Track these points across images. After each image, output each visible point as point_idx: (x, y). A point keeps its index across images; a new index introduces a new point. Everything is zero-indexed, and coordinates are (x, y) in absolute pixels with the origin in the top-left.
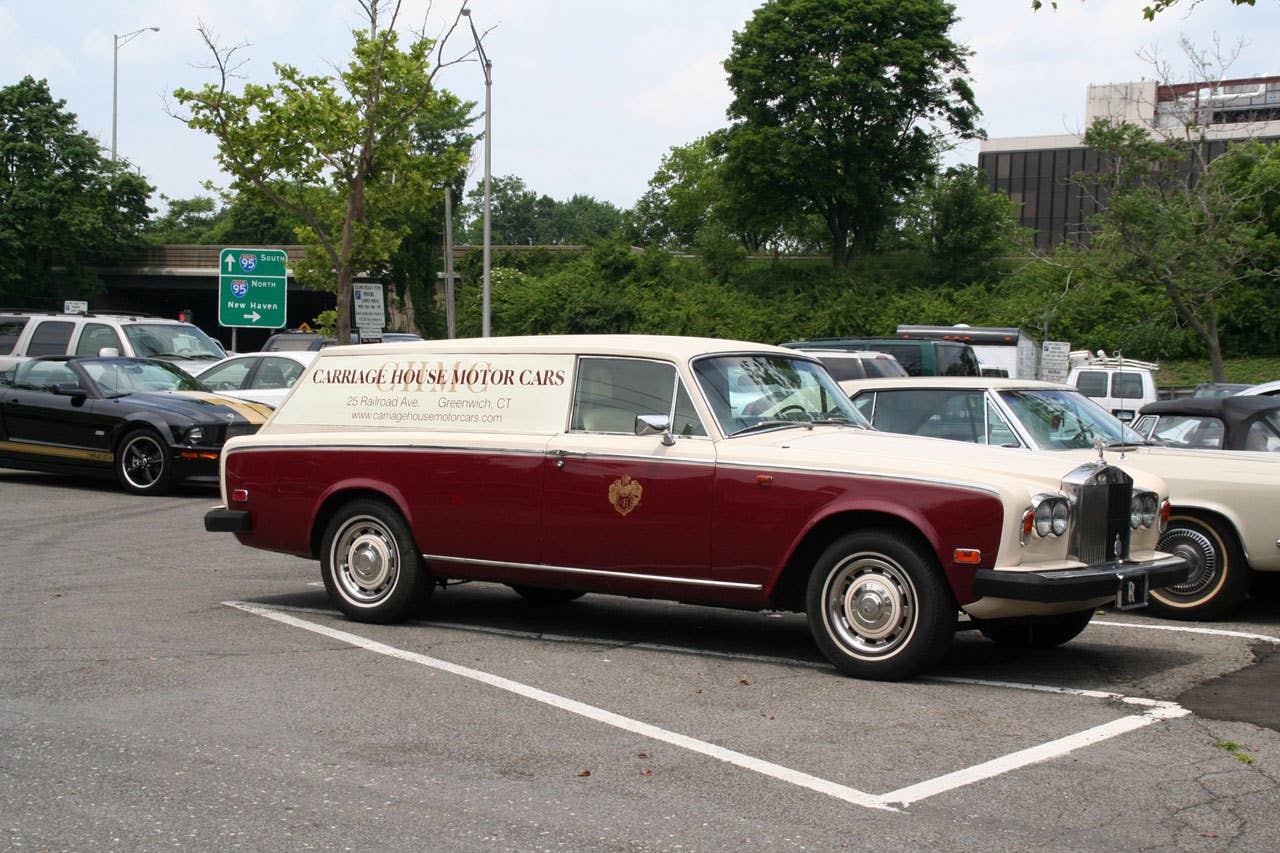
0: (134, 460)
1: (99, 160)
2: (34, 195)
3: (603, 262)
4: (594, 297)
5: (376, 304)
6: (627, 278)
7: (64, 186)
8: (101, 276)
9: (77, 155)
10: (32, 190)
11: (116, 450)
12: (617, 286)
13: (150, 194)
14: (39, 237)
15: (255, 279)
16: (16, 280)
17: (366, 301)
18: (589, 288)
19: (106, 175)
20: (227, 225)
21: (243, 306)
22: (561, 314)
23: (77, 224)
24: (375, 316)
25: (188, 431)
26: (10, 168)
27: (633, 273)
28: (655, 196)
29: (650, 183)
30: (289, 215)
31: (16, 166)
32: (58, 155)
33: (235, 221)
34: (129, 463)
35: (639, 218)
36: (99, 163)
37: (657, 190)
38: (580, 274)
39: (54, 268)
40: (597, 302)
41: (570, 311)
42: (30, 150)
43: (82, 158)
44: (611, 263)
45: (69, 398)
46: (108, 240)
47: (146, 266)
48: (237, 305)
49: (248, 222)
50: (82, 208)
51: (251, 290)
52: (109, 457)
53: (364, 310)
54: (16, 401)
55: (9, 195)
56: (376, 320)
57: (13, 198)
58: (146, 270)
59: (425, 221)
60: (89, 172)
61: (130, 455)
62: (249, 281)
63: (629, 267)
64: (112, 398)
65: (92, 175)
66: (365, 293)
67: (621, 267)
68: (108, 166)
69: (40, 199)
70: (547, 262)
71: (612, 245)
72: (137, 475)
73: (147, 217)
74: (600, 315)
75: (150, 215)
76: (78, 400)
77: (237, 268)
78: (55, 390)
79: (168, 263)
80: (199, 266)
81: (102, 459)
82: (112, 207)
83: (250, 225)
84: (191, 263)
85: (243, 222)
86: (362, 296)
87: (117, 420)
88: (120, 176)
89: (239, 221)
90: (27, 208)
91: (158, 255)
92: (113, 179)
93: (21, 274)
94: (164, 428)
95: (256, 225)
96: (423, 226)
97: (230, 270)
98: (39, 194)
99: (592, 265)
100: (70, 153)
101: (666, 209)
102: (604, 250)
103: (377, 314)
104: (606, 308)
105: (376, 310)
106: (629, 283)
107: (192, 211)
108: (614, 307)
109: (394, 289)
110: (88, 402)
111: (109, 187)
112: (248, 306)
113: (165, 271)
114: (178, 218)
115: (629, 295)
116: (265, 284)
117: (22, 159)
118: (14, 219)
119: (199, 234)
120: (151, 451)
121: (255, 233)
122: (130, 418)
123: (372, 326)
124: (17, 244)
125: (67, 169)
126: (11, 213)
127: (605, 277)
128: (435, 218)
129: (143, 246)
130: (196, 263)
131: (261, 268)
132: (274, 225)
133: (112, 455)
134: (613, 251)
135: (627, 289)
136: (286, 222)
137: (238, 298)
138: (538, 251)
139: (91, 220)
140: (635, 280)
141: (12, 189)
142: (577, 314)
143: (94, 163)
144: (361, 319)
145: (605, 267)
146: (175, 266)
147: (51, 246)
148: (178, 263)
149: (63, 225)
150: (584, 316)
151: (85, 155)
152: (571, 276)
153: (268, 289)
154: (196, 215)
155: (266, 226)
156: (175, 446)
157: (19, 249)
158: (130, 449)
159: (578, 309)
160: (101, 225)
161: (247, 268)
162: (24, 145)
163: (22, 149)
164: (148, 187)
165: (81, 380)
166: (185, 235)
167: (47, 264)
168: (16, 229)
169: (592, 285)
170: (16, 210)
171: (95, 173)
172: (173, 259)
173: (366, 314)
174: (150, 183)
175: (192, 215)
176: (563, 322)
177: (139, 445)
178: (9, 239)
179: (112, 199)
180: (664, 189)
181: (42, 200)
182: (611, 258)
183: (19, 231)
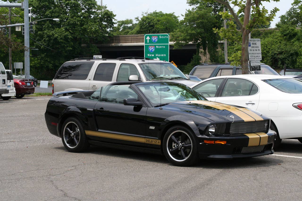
0: (173, 144)
1: (97, 6)
2: (75, 19)
3: (285, 33)
4: (282, 47)
5: (257, 49)
6: (295, 39)
7: (85, 15)
8: (98, 47)
9: (89, 4)
10: (75, 17)
11: (162, 138)
12: (291, 42)
13: (114, 17)
14: (77, 34)
15: (157, 45)
16: (70, 50)
17: (253, 47)
18: (279, 44)
19: (99, 11)
20: (137, 28)
21: (153, 55)
22: (268, 54)
23: (90, 29)
24: (257, 55)
25: (208, 127)
26: (67, 11)
27: (297, 37)
28: (294, 9)
29: (292, 4)
30: (159, 24)
31: (69, 9)
32: (83, 5)
33: (140, 27)
34: (170, 147)
35: (287, 18)
36: (96, 7)
37: (295, 7)
38: (275, 38)
39: (82, 45)
40: (283, 49)
41: (272, 53)
42: (74, 4)
43: (91, 5)
44: (288, 34)
45: (132, 107)
46: (100, 34)
47: (113, 43)
48: (151, 55)
49: (144, 27)
50: (91, 23)
51: (156, 49)
52: (158, 142)
53: (252, 52)
54: (102, 108)
55: (67, 20)
56: (257, 56)
57: (68, 20)
58: (113, 44)
59: (214, 22)
60: (93, 10)
61: (171, 141)
62: (155, 46)
63: (295, 35)
64: (157, 106)
65: (94, 11)
66: (253, 44)
67: (292, 35)
68: (100, 8)
69: (77, 20)
70: (260, 35)
71: (288, 27)
72: (176, 153)
73: (113, 26)
74: (284, 54)
75: (114, 25)
76: (138, 108)
77: (151, 41)
78: (125, 103)
79: (121, 42)
80: (131, 42)
81: (154, 143)
82: (101, 23)
83: (145, 28)
84: (129, 41)
85: (143, 27)
86: (251, 45)
87: (162, 120)
88: (104, 11)
89: (141, 27)
90: (73, 24)
91: (117, 39)
92: (102, 12)
93: (71, 48)
94: (192, 125)
95: (147, 28)
96: (213, 23)
97: (148, 42)
98: (77, 18)
99: (280, 35)
100: (87, 4)
101: (298, 13)
102: (285, 29)
103: (258, 54)
104: (286, 51)
105: (258, 52)
106: (295, 41)
107: (125, 24)
108: (290, 51)
109: (202, 48)
110: (143, 109)
111: (100, 16)
112: (155, 55)
113: (120, 44)
114: (121, 27)
115: (296, 46)
116: (161, 47)
117: (71, 7)
118: (69, 28)
119: (128, 32)
120: (185, 139)
121: (147, 31)
122: (171, 119)
123: (256, 60)
124: (70, 37)
125: (86, 10)
126: (68, 26)
127: (285, 39)
128: (217, 21)
129: (112, 36)
130: (130, 41)
131: (160, 41)
132: (153, 27)
133: (160, 141)
134: (289, 29)
135: (295, 43)
136: (158, 26)
137: (151, 52)
138: (256, 31)
139: (94, 27)
140: (297, 40)
141: (68, 17)
142: (275, 54)
143: (95, 7)
144: (251, 56)
145: (285, 35)
146: (123, 43)
147: (81, 37)
148: (124, 41)
149: (85, 30)
150: (278, 55)
151: (92, 4)
152: (271, 39)
153: (162, 49)
154: (127, 25)
155: (151, 28)
156: (200, 136)
157: (71, 38)
158: (171, 138)
159: (275, 52)
160: (98, 29)
161: (154, 41)
162: (72, 2)
163: (71, 3)
164: (114, 15)
165: (139, 96)
166: (124, 32)
167: (80, 44)
168: (69, 31)
169: (280, 43)
170: (69, 25)
171: (96, 11)
172: (122, 40)
173: (253, 54)
174: (114, 14)
175: (125, 25)
176: (269, 57)
177: (177, 135)
178: (68, 35)
179: (101, 20)
180: (297, 6)
181: (78, 21)
182: (288, 31)
183: (70, 32)
